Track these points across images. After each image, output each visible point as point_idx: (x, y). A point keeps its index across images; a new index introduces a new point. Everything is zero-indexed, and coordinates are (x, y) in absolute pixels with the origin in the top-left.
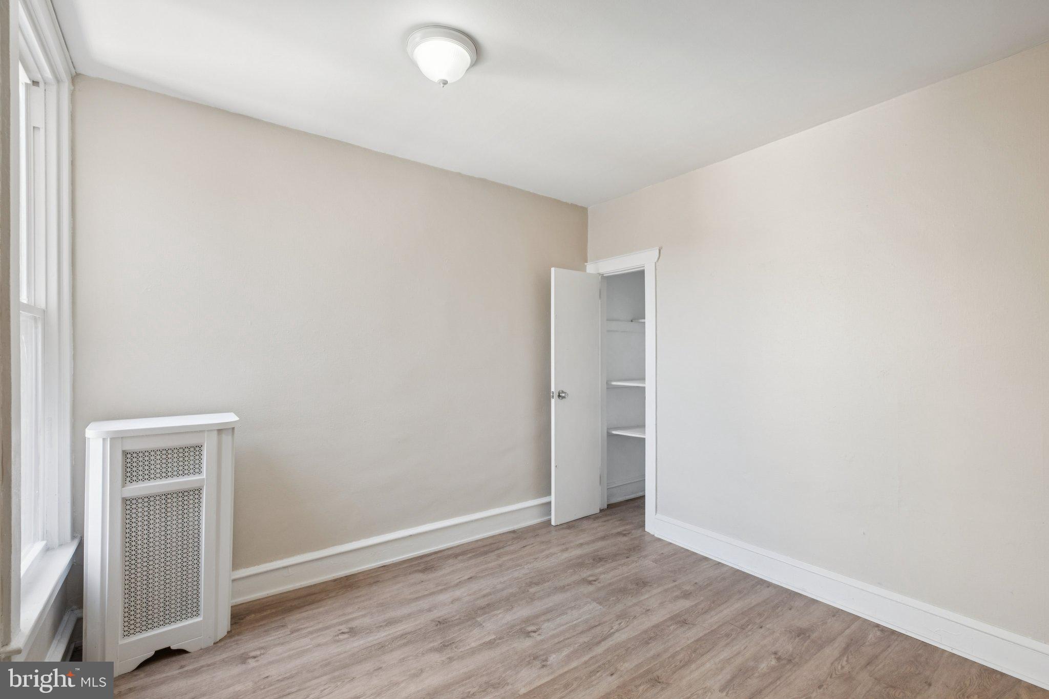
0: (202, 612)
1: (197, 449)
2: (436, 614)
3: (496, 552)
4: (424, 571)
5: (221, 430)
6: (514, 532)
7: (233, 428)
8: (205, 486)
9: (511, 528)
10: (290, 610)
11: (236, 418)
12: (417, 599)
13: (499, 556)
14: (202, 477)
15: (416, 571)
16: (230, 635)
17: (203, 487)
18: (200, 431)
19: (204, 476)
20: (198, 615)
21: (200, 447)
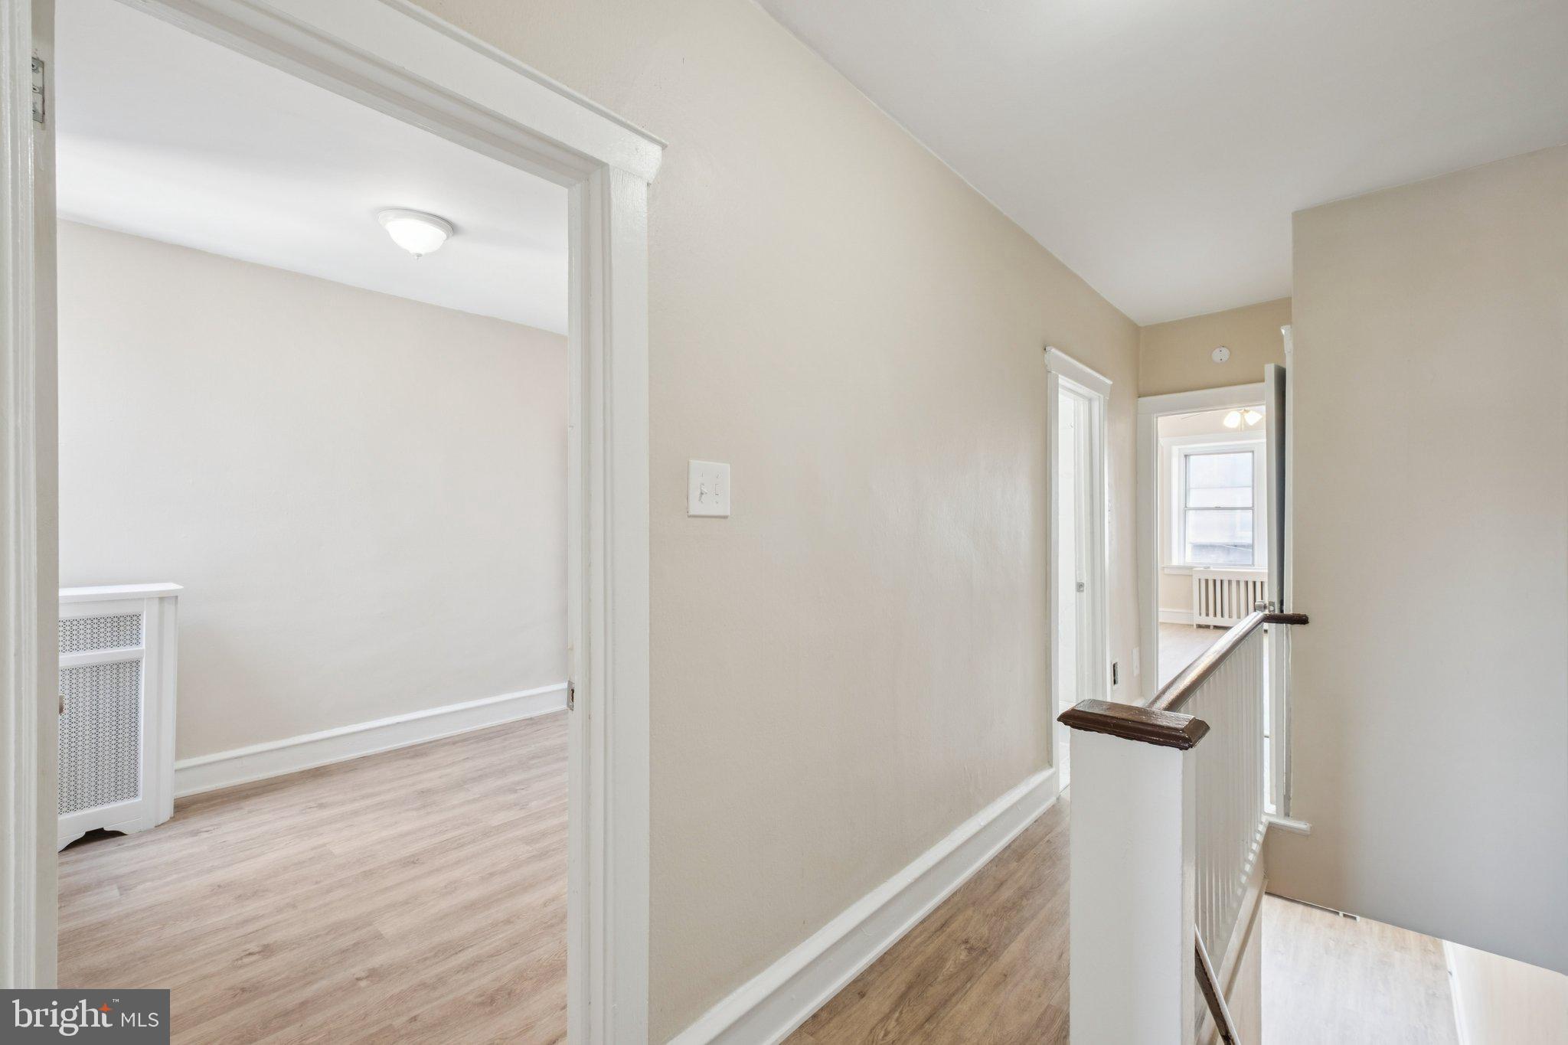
0: (141, 792)
1: (135, 618)
2: (420, 787)
3: (503, 737)
4: (412, 757)
5: (162, 599)
6: (531, 719)
7: (177, 597)
8: (144, 659)
9: (527, 715)
10: (247, 797)
11: (181, 587)
12: (401, 778)
13: (505, 739)
14: (142, 647)
15: (407, 758)
16: (173, 819)
17: (142, 658)
18: (139, 599)
19: (143, 646)
20: (136, 795)
21: (138, 616)
